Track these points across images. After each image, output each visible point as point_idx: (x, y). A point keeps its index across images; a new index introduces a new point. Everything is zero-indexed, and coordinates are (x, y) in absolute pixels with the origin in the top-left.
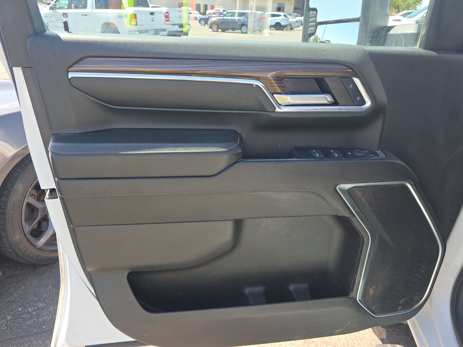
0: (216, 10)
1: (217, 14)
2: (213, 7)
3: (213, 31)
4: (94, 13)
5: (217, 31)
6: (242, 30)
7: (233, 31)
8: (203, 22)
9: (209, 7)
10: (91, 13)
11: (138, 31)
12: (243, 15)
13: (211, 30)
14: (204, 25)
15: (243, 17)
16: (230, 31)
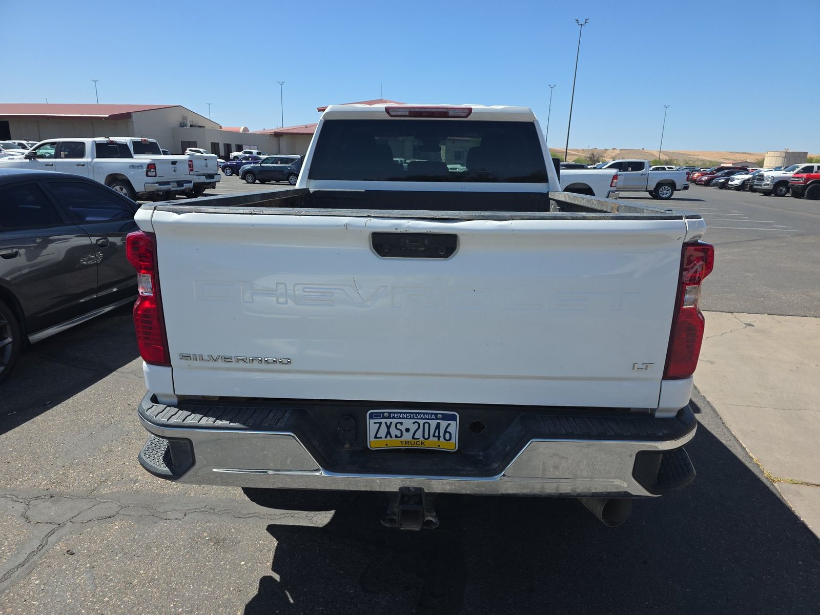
0: (246, 153)
1: (250, 159)
2: (239, 148)
3: (248, 183)
4: (94, 162)
5: (254, 183)
6: (290, 180)
7: (276, 182)
8: (228, 171)
9: (233, 147)
10: (91, 162)
11: (157, 183)
12: (290, 161)
13: (244, 181)
14: (231, 175)
15: (290, 165)
16: (273, 182)
